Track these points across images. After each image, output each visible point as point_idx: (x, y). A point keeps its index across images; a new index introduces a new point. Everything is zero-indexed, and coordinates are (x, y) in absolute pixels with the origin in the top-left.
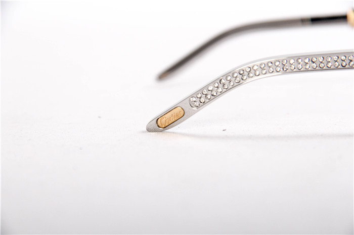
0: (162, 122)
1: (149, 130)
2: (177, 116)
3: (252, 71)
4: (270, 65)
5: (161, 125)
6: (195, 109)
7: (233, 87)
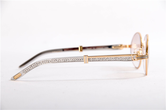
0: (15, 77)
1: (11, 80)
2: (20, 76)
3: (40, 63)
4: (45, 61)
5: (15, 78)
6: (24, 73)
7: (35, 67)
